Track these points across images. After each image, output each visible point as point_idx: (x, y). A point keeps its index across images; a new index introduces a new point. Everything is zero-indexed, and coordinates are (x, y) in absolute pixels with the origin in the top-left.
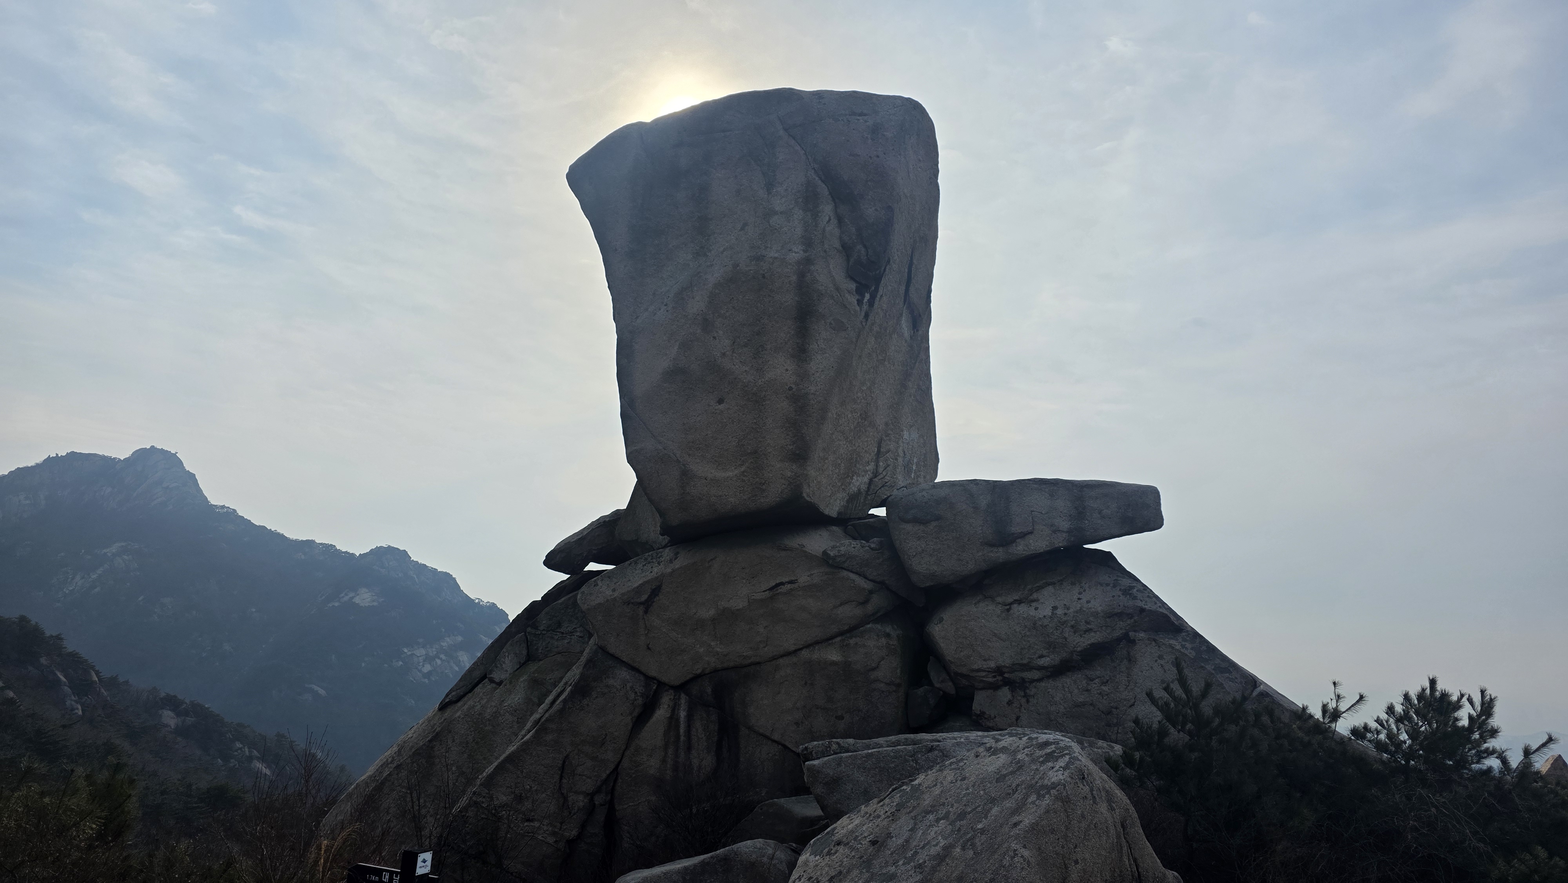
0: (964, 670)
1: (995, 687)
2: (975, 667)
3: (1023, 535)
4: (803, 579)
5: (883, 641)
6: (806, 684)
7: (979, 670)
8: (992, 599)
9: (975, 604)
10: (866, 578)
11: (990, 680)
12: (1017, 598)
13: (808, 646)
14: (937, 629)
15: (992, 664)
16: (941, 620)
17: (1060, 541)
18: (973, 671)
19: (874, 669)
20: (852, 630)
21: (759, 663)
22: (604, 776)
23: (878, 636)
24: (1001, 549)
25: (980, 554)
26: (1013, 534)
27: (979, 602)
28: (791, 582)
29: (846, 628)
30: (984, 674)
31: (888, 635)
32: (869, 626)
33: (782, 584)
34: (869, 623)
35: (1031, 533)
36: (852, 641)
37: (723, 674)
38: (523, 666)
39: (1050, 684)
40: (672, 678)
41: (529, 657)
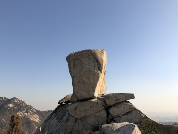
0: (113, 115)
1: (117, 117)
4: (94, 105)
6: (95, 118)
7: (115, 115)
8: (116, 107)
9: (114, 107)
10: (102, 105)
12: (119, 107)
13: (95, 113)
16: (110, 109)
17: (124, 100)
19: (103, 116)
21: (89, 116)
22: (70, 131)
24: (117, 101)
25: (115, 102)
26: (118, 99)
29: (100, 111)
31: (104, 111)
32: (102, 111)
33: (92, 106)
35: (121, 99)
36: (100, 113)
37: (85, 117)
38: (55, 117)
39: (123, 116)
40: (78, 118)
41: (56, 116)
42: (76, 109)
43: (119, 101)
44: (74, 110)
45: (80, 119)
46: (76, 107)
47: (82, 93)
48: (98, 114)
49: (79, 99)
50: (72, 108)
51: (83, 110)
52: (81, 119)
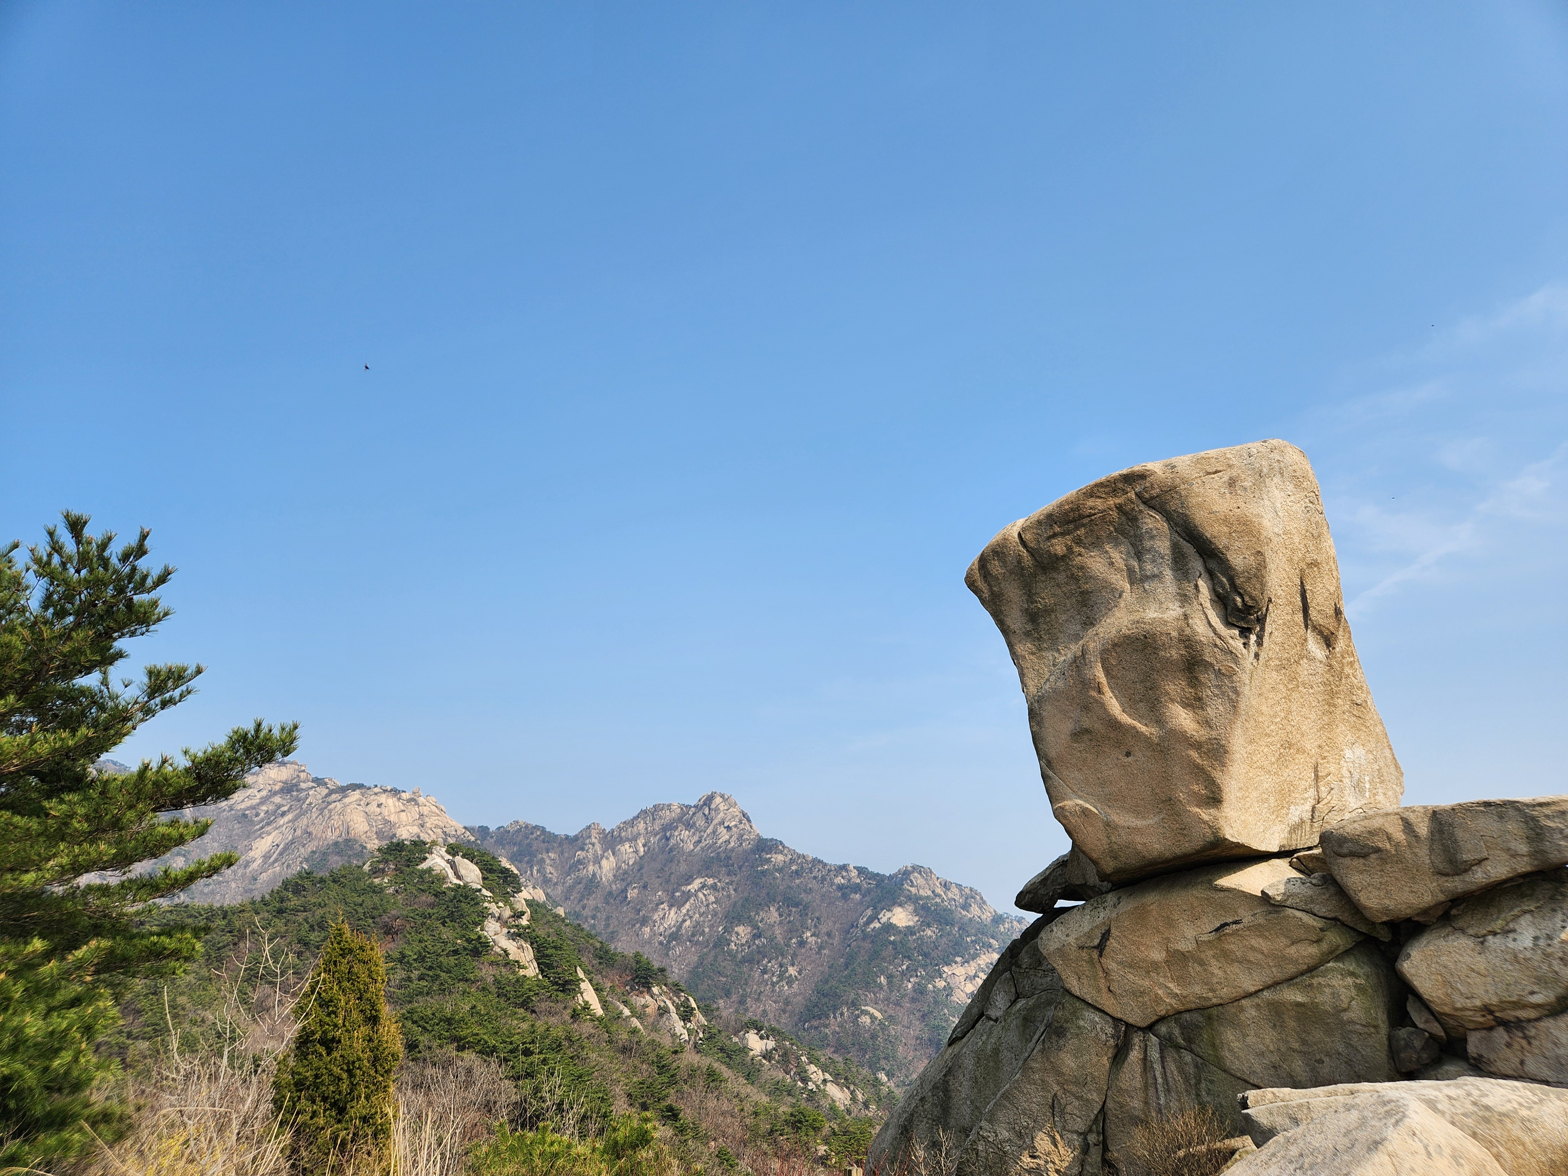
0: (1447, 1009)
1: (1490, 1029)
2: (1458, 1005)
3: (1480, 862)
4: (1247, 919)
5: (1350, 980)
6: (1275, 1025)
7: (1464, 1009)
8: (1463, 931)
9: (1444, 937)
10: (1315, 915)
11: (1481, 1019)
12: (1490, 929)
13: (1268, 987)
14: (1405, 965)
15: (1478, 1003)
16: (1409, 956)
17: (1524, 866)
18: (1457, 1009)
19: (1345, 1010)
20: (1311, 970)
21: (1221, 1005)
22: (1093, 1117)
23: (1342, 975)
24: (1457, 878)
25: (1435, 884)
26: (1466, 862)
27: (1448, 935)
28: (1236, 922)
29: (1305, 967)
30: (1471, 1013)
31: (1352, 974)
32: (1329, 965)
33: (1226, 924)
34: (1329, 962)
35: (1487, 859)
36: (1315, 981)
37: (1187, 1016)
38: (1013, 1003)
39: (1548, 1024)
40: (1135, 1017)
41: (1018, 996)
42: (1101, 948)
43: (1479, 877)
44: (1095, 954)
45: (1150, 1028)
46: (1106, 936)
47: (1121, 818)
48: (1293, 995)
49: (1109, 866)
50: (1071, 940)
51: (1158, 955)
52: (1163, 1029)
